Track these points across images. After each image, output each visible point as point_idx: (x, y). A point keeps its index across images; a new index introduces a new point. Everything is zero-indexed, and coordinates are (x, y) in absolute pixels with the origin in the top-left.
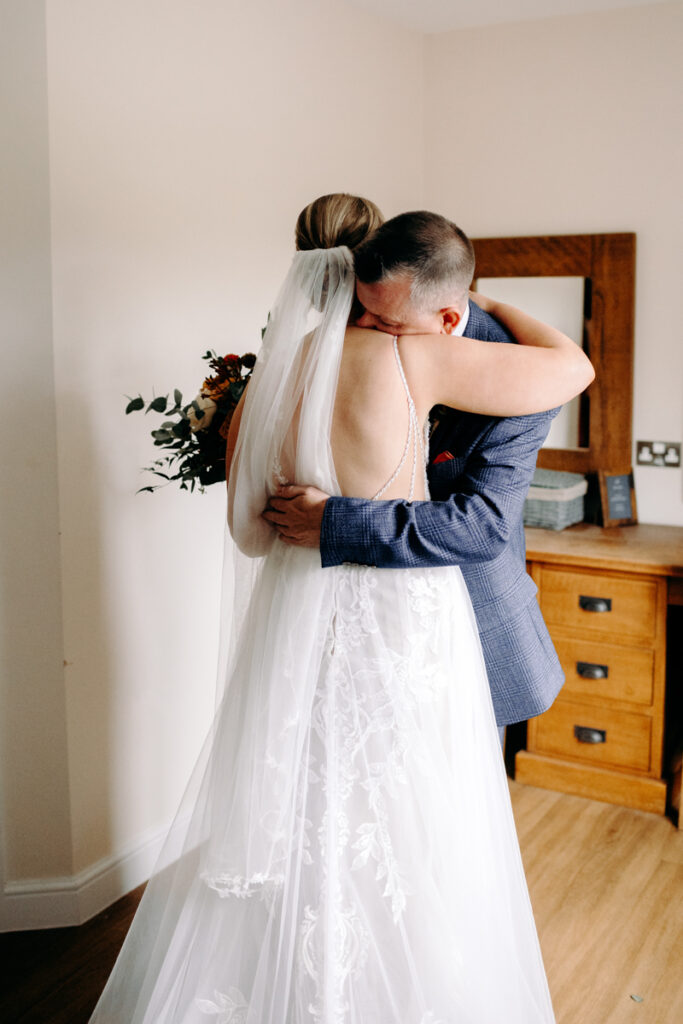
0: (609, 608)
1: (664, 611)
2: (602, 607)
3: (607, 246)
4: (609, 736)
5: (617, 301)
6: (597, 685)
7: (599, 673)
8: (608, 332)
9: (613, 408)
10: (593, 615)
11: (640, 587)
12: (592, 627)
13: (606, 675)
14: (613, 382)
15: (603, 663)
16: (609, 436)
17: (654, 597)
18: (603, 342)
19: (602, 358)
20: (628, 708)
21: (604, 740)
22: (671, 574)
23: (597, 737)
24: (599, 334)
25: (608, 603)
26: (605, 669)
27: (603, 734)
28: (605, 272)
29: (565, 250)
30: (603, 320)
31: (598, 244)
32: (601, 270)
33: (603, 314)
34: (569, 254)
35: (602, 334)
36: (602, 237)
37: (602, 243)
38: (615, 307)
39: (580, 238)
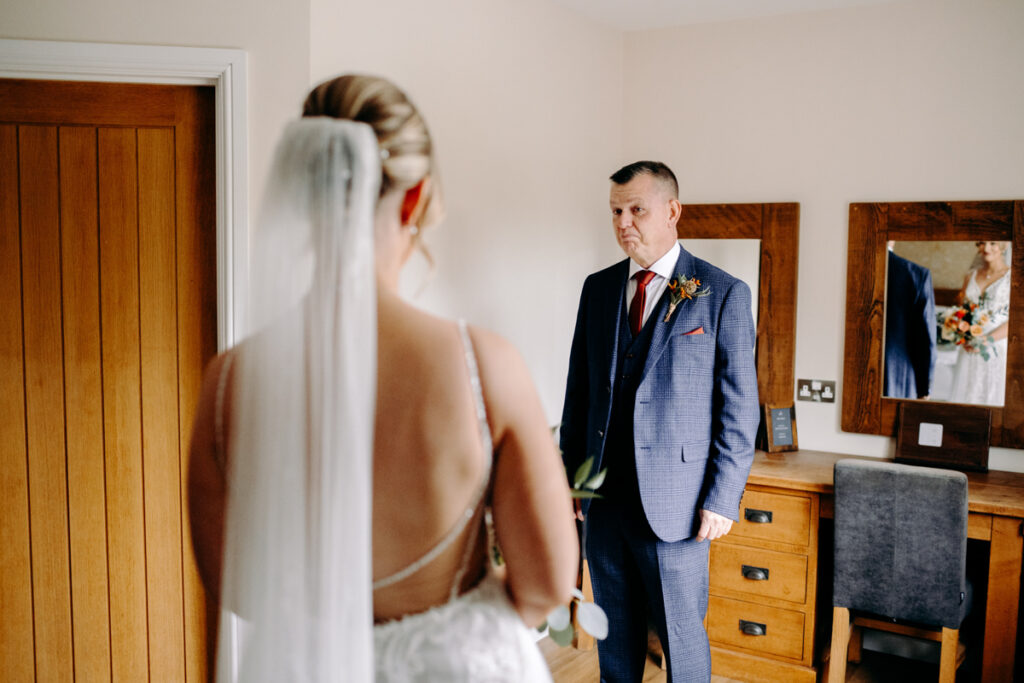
0: (770, 520)
1: (817, 522)
2: (764, 519)
3: (775, 214)
4: (768, 629)
5: (783, 261)
6: (759, 586)
7: (761, 575)
8: (774, 287)
9: (779, 351)
10: (756, 526)
11: (797, 502)
12: (756, 536)
13: (767, 577)
14: (779, 329)
15: (765, 567)
16: (774, 375)
17: (809, 511)
18: (770, 295)
19: (769, 308)
20: (785, 605)
21: (764, 633)
22: (821, 491)
23: (758, 630)
24: (767, 288)
25: (769, 515)
26: (766, 572)
27: (763, 627)
28: (773, 235)
29: (739, 216)
30: (771, 276)
31: (767, 212)
32: (770, 234)
33: (771, 271)
34: (743, 220)
35: (770, 288)
36: (771, 206)
37: (771, 211)
38: (781, 265)
39: (753, 206)
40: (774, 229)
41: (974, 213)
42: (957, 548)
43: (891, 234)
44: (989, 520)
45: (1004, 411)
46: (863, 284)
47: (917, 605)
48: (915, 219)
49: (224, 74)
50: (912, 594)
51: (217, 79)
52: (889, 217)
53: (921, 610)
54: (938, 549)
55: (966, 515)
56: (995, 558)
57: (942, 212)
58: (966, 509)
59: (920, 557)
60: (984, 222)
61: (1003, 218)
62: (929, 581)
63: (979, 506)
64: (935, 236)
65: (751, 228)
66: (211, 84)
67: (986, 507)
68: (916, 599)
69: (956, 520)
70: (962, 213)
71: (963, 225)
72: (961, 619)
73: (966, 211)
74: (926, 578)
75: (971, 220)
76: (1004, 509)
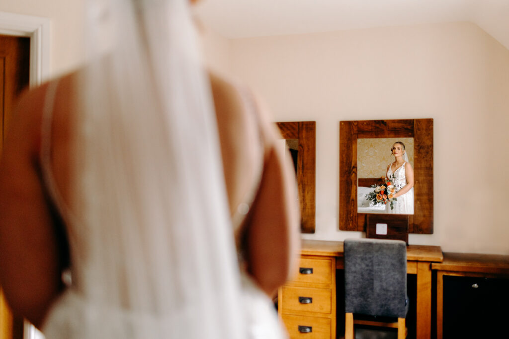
0: (312, 272)
1: (335, 270)
2: (309, 272)
3: (304, 126)
4: (313, 329)
5: (309, 149)
6: (308, 307)
7: (308, 301)
8: (305, 162)
9: (308, 193)
10: (305, 276)
11: (325, 263)
12: (305, 281)
13: (311, 302)
14: (307, 182)
15: (310, 297)
16: (306, 204)
17: (331, 266)
18: (303, 166)
19: (303, 172)
20: (321, 315)
21: (311, 331)
22: (337, 255)
23: (308, 330)
24: (301, 163)
25: (311, 270)
26: (311, 299)
27: (310, 328)
28: (304, 137)
29: (287, 128)
30: (303, 156)
31: (301, 126)
32: (302, 136)
33: (303, 154)
34: (289, 130)
35: (303, 162)
36: (303, 123)
37: (303, 125)
38: (308, 151)
39: (294, 123)
40: (304, 134)
41: (396, 125)
42: (403, 278)
43: (359, 136)
44: (415, 264)
45: (414, 216)
46: (347, 159)
47: (386, 308)
48: (370, 128)
50: (383, 303)
51: (32, 34)
52: (358, 127)
53: (388, 310)
54: (394, 279)
55: (406, 261)
56: (419, 283)
57: (382, 125)
58: (406, 259)
59: (387, 283)
60: (400, 129)
61: (409, 127)
62: (391, 295)
63: (411, 257)
64: (380, 136)
65: (293, 134)
67: (415, 257)
68: (385, 305)
69: (402, 264)
70: (392, 125)
71: (392, 131)
72: (406, 313)
73: (393, 124)
74: (389, 294)
75: (395, 128)
76: (422, 258)
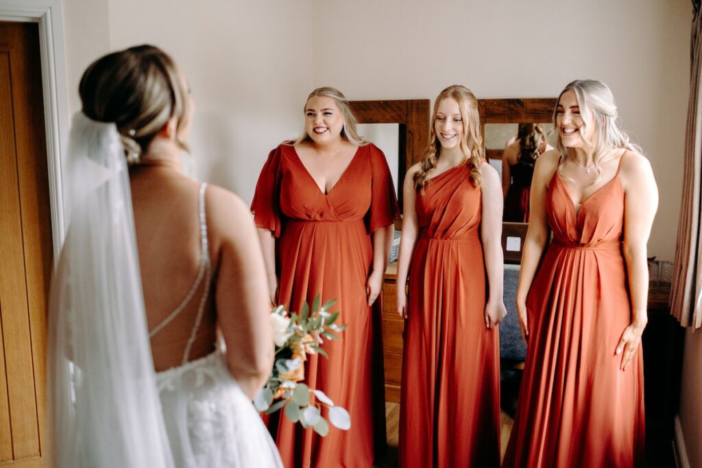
3: (414, 107)
5: (420, 137)
28: (414, 120)
29: (392, 108)
30: (413, 147)
31: (409, 106)
32: (412, 120)
33: (413, 144)
34: (395, 111)
35: (413, 155)
36: (412, 101)
37: (412, 104)
38: (419, 140)
39: (401, 102)
40: (414, 116)
41: (537, 106)
43: (487, 119)
47: (510, 349)
48: (502, 109)
49: (45, 14)
50: (508, 342)
51: (40, 19)
52: (486, 109)
53: (513, 351)
57: (518, 105)
59: (512, 320)
60: (543, 111)
62: (517, 334)
64: (514, 120)
65: (399, 116)
66: (35, 21)
68: (510, 345)
70: (530, 106)
71: (530, 113)
73: (533, 104)
74: (516, 332)
75: (535, 110)
